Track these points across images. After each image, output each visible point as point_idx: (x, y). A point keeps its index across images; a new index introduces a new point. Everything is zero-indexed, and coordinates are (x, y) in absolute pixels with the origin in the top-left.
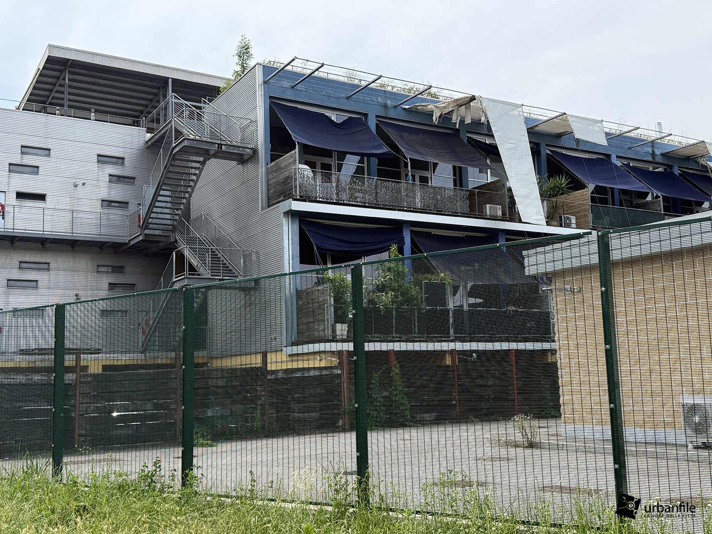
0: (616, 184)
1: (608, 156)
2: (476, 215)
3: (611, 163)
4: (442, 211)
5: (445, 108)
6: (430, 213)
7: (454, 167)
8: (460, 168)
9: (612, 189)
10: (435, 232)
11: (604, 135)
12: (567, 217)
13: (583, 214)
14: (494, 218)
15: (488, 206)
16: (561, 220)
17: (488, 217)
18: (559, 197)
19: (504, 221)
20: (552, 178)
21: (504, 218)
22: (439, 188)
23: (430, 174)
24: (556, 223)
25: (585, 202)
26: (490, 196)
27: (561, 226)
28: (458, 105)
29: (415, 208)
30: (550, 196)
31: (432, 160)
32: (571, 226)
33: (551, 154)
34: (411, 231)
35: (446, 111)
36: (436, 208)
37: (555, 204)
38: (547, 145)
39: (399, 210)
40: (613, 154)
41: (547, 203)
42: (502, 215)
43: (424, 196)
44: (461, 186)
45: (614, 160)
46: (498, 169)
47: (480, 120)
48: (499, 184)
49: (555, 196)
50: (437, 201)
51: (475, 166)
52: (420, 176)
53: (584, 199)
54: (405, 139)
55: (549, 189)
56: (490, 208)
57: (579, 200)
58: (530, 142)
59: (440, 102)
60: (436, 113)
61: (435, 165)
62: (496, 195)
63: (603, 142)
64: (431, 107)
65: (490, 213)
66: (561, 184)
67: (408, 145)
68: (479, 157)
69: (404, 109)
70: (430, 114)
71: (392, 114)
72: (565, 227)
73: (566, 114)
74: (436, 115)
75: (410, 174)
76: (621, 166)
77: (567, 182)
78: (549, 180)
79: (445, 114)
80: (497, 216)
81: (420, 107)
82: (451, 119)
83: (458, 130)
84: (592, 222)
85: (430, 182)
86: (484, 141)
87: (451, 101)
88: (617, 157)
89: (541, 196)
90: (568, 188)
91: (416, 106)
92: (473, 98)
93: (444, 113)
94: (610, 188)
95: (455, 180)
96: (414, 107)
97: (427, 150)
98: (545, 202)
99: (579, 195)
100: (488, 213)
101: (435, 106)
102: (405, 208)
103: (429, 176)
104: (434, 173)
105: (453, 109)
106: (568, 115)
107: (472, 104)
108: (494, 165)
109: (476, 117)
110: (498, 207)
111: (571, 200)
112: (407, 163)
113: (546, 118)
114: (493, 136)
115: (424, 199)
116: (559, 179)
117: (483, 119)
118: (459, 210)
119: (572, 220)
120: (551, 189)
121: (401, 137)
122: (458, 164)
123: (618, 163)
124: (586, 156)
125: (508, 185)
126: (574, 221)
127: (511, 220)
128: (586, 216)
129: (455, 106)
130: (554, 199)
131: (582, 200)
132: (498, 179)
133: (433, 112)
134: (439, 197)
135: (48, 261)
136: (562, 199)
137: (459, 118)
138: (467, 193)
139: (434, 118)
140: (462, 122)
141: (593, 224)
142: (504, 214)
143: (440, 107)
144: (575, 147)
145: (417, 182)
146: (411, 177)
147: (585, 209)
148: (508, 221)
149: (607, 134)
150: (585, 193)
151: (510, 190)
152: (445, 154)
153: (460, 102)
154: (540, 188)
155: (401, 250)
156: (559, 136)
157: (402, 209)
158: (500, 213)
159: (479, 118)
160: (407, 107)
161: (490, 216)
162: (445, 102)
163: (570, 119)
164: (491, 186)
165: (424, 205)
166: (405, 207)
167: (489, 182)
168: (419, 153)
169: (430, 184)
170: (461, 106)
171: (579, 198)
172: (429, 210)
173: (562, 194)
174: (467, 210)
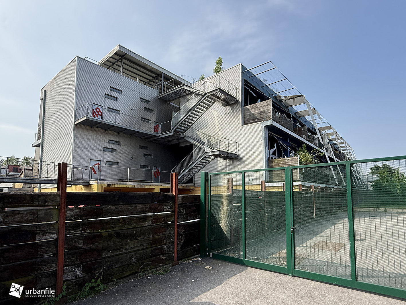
135: (120, 141)
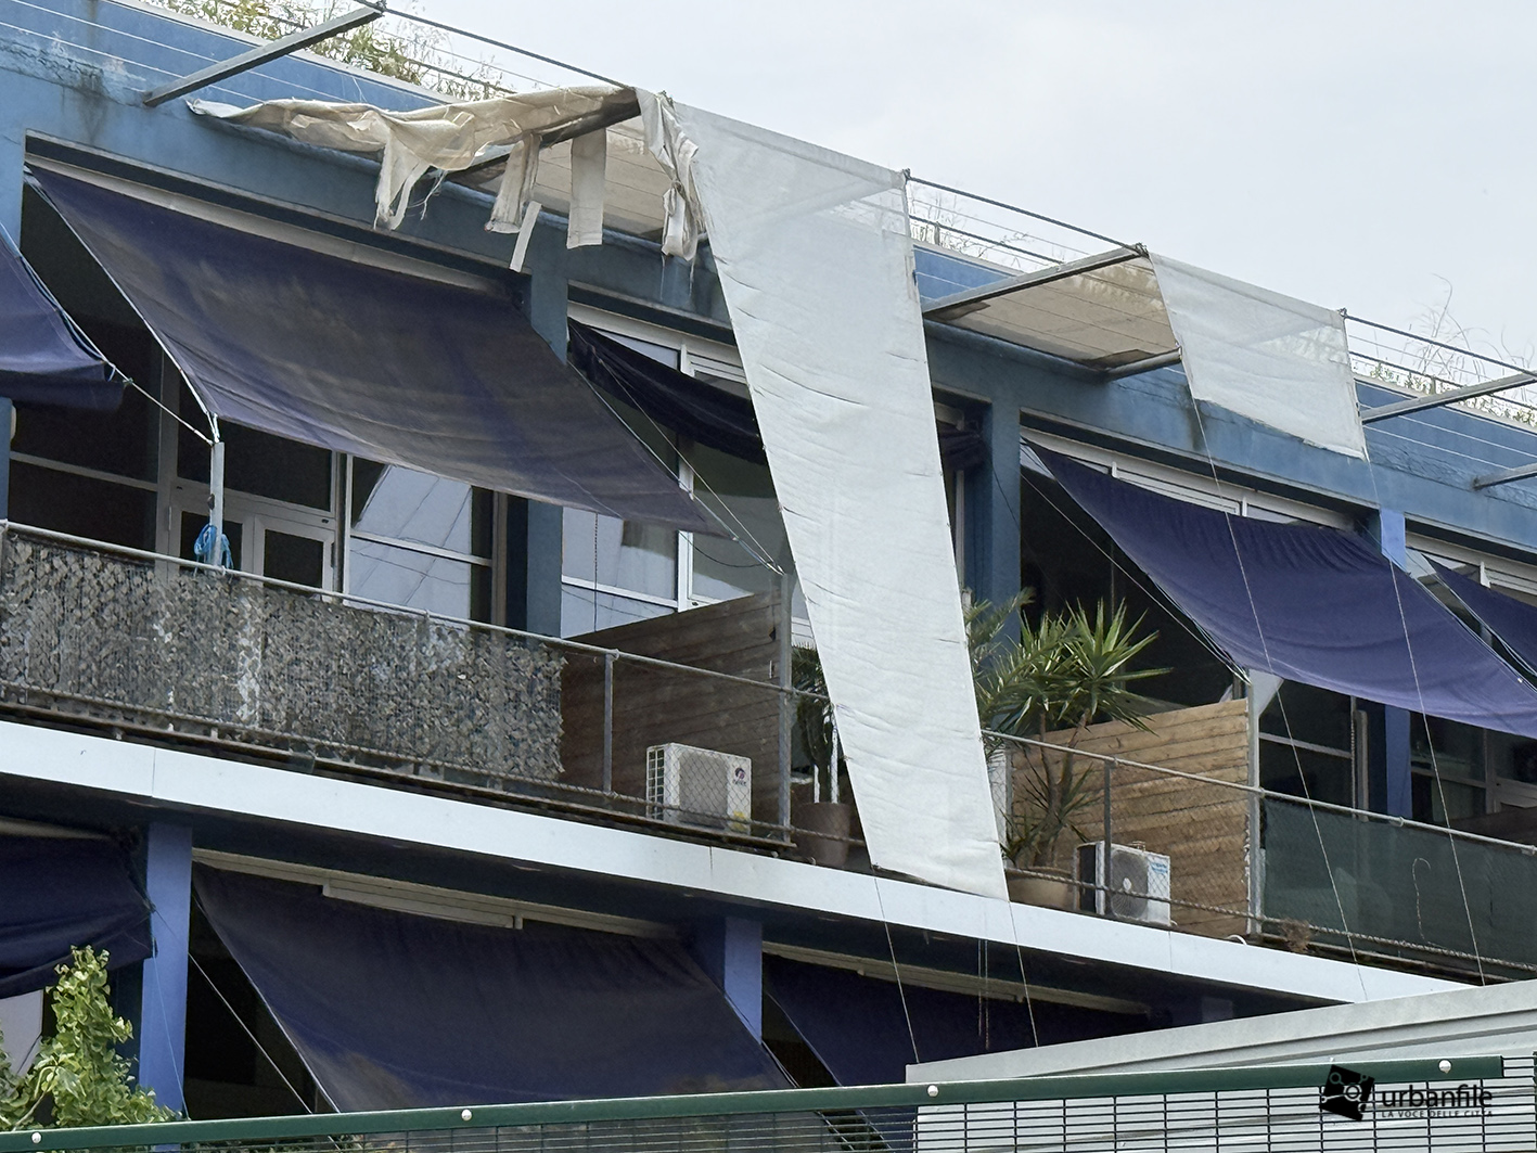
0: (1403, 684)
1: (1365, 519)
2: (598, 801)
3: (1383, 565)
4: (395, 764)
5: (454, 140)
6: (322, 770)
7: (483, 501)
8: (518, 506)
9: (1377, 712)
10: (341, 885)
11: (1349, 398)
12: (1123, 856)
13: (1212, 844)
14: (706, 832)
15: (674, 753)
16: (1088, 871)
17: (670, 819)
18: (1082, 732)
19: (765, 850)
20: (1054, 618)
21: (763, 832)
22: (389, 619)
23: (334, 524)
24: (1056, 888)
25: (1227, 778)
26: (685, 691)
27: (1087, 907)
28: (534, 132)
29: (231, 733)
30: (1033, 725)
31: (350, 441)
32: (1143, 909)
33: (1048, 474)
34: (201, 874)
35: (460, 160)
36: (360, 741)
37: (1058, 772)
38: (1027, 421)
39: (131, 736)
40: (1389, 507)
41: (1011, 764)
42: (755, 814)
43: (297, 661)
44: (517, 617)
45: (1395, 546)
46: (743, 537)
47: (657, 235)
48: (744, 626)
49: (1063, 725)
50: (372, 701)
51: (604, 502)
52: (270, 535)
53: (1220, 759)
54: (199, 299)
55: (1031, 685)
56: (687, 767)
57: (1193, 763)
58: (938, 396)
59: (426, 102)
60: (395, 163)
61: (368, 473)
62: (722, 688)
63: (1344, 434)
64: (367, 126)
65: (683, 796)
66: (1101, 660)
67: (217, 341)
68: (635, 448)
69: (206, 120)
70: (363, 170)
71: (128, 142)
72: (1109, 915)
73: (1145, 255)
74: (394, 176)
75: (217, 518)
76: (1429, 582)
77: (1137, 647)
78: (1035, 628)
79: (451, 176)
80: (719, 821)
81: (301, 122)
82: (486, 211)
83: (520, 282)
84: (1266, 897)
85: (328, 574)
86: (668, 360)
87: (491, 108)
88: (1412, 526)
89: (986, 718)
90: (1132, 686)
91: (280, 109)
92: (623, 106)
93: (445, 168)
94: (1363, 704)
95: (481, 578)
96: (269, 119)
97: (331, 379)
98: (1001, 759)
99: (1196, 731)
100: (672, 797)
101: (395, 126)
102: (170, 729)
103: (328, 539)
104: (356, 519)
105: (499, 151)
106: (1161, 262)
107: (614, 135)
108: (720, 510)
109: (636, 214)
110: (735, 762)
111: (1149, 755)
112: (206, 450)
113: (1030, 267)
114: (724, 338)
115: (291, 679)
116: (1092, 626)
117: (676, 235)
118: (498, 767)
119: (1152, 876)
120: (1041, 679)
121: (178, 287)
122: (508, 484)
123: (1416, 564)
124: (1245, 506)
125: (799, 636)
126: (1160, 882)
127: (804, 851)
128: (1228, 859)
129: (513, 140)
130: (1054, 744)
131: (1209, 761)
132: (739, 594)
133: (377, 155)
134: (382, 674)
136: (1095, 746)
137: (534, 211)
138: (558, 664)
139: (384, 196)
140: (550, 233)
141: (1266, 911)
142: (763, 806)
143: (427, 132)
144: (1181, 446)
145: (253, 571)
146: (220, 536)
147: (1226, 817)
148: (785, 854)
149: (1368, 393)
150: (1228, 726)
151: (807, 665)
152: (434, 417)
153: (543, 119)
154: (983, 673)
155: (124, 989)
156: (1098, 374)
157: (150, 728)
158: (739, 803)
159: (656, 225)
160: (224, 111)
161: (687, 814)
162: (455, 110)
163: (1170, 287)
164: (695, 636)
165: (291, 717)
166: (170, 719)
167: (683, 605)
168: (279, 395)
169: (327, 587)
170: (550, 139)
171: (1197, 747)
172: (321, 750)
173: (1102, 717)
174: (545, 767)
